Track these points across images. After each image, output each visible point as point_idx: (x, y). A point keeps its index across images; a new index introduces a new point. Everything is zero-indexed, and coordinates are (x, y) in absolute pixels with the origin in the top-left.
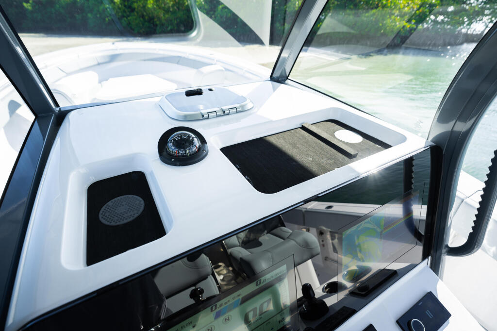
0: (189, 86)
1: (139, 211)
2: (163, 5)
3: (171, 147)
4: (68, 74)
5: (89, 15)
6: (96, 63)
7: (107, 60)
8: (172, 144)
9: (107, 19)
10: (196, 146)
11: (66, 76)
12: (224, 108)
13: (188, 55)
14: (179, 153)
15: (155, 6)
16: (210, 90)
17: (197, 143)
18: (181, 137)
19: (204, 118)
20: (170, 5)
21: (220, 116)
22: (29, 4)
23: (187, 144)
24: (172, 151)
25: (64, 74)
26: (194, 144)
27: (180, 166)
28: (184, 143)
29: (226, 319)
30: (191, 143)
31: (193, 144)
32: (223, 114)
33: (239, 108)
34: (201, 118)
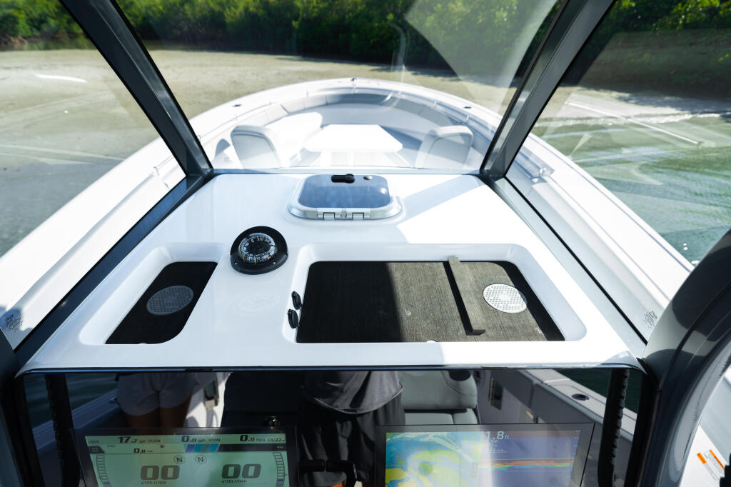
2: (447, 23)
4: (290, 114)
5: (354, 36)
6: (324, 102)
7: (337, 100)
8: (247, 244)
9: (372, 41)
10: (269, 254)
11: (286, 116)
12: (349, 210)
13: (435, 104)
14: (246, 257)
15: (435, 25)
16: (366, 178)
17: (272, 251)
18: (261, 238)
19: (318, 218)
20: (457, 23)
21: (340, 219)
22: (297, 23)
23: (261, 249)
24: (242, 253)
25: (286, 113)
28: (258, 247)
29: (199, 458)
31: (266, 252)
32: (344, 218)
33: (367, 214)
34: (305, 216)
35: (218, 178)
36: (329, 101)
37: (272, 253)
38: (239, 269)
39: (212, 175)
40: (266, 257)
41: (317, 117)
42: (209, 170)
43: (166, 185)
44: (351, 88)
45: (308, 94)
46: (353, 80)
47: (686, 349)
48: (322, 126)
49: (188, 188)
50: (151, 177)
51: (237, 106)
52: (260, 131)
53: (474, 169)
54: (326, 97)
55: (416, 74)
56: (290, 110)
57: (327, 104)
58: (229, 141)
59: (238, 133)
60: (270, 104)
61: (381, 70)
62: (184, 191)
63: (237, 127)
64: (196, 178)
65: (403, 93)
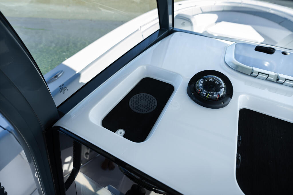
0: (274, 45)
1: (148, 111)
3: (200, 84)
4: (203, 13)
7: (230, 9)
8: (202, 82)
10: (219, 94)
12: (281, 76)
14: (201, 91)
16: (284, 53)
17: (222, 92)
18: (215, 81)
19: (251, 75)
21: (271, 81)
23: (214, 89)
24: (198, 87)
26: (219, 92)
27: (194, 101)
28: (212, 86)
30: (218, 90)
31: (217, 92)
32: (275, 81)
35: (175, 34)
36: (225, 9)
37: (221, 94)
38: (194, 99)
39: (172, 32)
40: (216, 96)
41: (215, 17)
42: (172, 28)
43: (143, 36)
48: (217, 22)
49: (158, 37)
50: (138, 30)
51: (180, 4)
52: (189, 18)
54: (224, 6)
56: (204, 10)
57: (223, 11)
60: (195, 6)
62: (156, 37)
63: (179, 14)
64: (165, 31)
65: (272, 9)
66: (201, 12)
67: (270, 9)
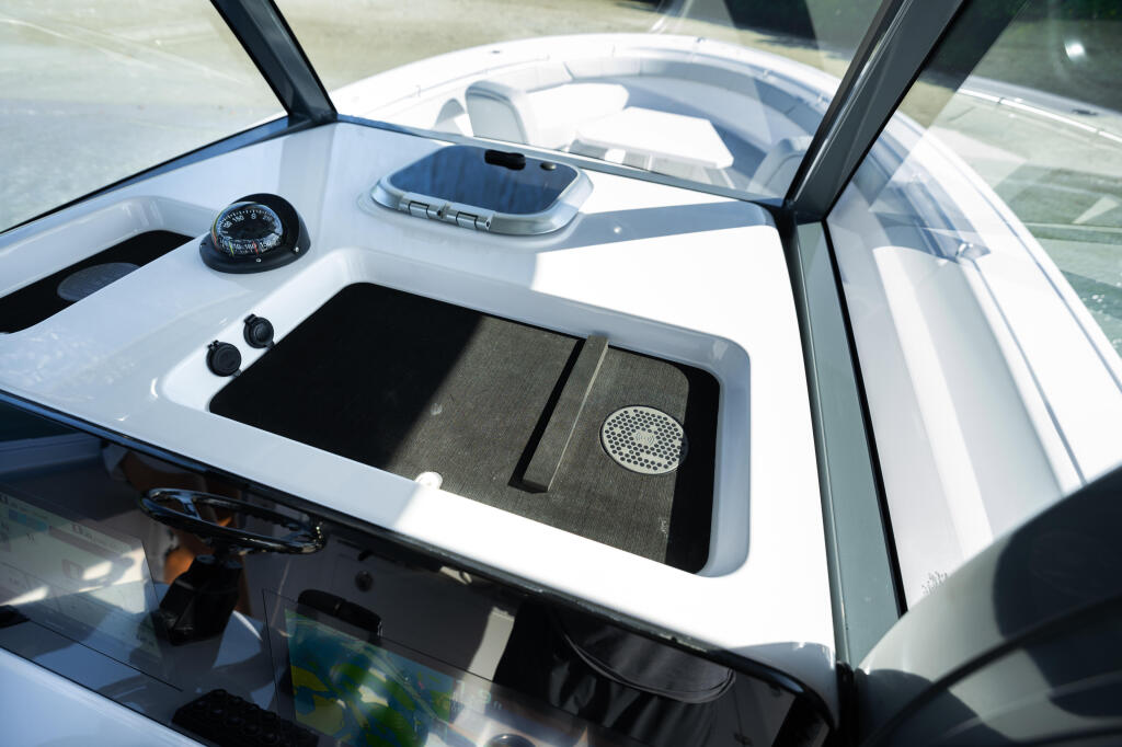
4: (576, 80)
11: (568, 83)
16: (544, 166)
32: (440, 216)
33: (483, 220)
34: (395, 206)
36: (646, 69)
37: (267, 245)
40: (252, 247)
41: (619, 94)
44: (688, 53)
45: (614, 50)
46: (699, 41)
47: (960, 691)
48: (626, 107)
51: (495, 52)
52: (506, 94)
53: (774, 196)
55: (833, 57)
57: (641, 75)
58: (463, 102)
59: (477, 92)
60: (547, 59)
61: (774, 43)
63: (477, 83)
65: (772, 73)
66: (570, 78)
67: (765, 73)
